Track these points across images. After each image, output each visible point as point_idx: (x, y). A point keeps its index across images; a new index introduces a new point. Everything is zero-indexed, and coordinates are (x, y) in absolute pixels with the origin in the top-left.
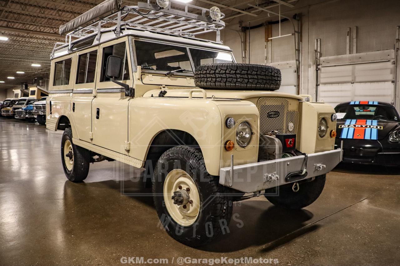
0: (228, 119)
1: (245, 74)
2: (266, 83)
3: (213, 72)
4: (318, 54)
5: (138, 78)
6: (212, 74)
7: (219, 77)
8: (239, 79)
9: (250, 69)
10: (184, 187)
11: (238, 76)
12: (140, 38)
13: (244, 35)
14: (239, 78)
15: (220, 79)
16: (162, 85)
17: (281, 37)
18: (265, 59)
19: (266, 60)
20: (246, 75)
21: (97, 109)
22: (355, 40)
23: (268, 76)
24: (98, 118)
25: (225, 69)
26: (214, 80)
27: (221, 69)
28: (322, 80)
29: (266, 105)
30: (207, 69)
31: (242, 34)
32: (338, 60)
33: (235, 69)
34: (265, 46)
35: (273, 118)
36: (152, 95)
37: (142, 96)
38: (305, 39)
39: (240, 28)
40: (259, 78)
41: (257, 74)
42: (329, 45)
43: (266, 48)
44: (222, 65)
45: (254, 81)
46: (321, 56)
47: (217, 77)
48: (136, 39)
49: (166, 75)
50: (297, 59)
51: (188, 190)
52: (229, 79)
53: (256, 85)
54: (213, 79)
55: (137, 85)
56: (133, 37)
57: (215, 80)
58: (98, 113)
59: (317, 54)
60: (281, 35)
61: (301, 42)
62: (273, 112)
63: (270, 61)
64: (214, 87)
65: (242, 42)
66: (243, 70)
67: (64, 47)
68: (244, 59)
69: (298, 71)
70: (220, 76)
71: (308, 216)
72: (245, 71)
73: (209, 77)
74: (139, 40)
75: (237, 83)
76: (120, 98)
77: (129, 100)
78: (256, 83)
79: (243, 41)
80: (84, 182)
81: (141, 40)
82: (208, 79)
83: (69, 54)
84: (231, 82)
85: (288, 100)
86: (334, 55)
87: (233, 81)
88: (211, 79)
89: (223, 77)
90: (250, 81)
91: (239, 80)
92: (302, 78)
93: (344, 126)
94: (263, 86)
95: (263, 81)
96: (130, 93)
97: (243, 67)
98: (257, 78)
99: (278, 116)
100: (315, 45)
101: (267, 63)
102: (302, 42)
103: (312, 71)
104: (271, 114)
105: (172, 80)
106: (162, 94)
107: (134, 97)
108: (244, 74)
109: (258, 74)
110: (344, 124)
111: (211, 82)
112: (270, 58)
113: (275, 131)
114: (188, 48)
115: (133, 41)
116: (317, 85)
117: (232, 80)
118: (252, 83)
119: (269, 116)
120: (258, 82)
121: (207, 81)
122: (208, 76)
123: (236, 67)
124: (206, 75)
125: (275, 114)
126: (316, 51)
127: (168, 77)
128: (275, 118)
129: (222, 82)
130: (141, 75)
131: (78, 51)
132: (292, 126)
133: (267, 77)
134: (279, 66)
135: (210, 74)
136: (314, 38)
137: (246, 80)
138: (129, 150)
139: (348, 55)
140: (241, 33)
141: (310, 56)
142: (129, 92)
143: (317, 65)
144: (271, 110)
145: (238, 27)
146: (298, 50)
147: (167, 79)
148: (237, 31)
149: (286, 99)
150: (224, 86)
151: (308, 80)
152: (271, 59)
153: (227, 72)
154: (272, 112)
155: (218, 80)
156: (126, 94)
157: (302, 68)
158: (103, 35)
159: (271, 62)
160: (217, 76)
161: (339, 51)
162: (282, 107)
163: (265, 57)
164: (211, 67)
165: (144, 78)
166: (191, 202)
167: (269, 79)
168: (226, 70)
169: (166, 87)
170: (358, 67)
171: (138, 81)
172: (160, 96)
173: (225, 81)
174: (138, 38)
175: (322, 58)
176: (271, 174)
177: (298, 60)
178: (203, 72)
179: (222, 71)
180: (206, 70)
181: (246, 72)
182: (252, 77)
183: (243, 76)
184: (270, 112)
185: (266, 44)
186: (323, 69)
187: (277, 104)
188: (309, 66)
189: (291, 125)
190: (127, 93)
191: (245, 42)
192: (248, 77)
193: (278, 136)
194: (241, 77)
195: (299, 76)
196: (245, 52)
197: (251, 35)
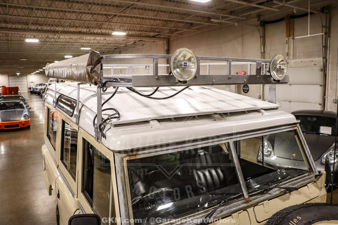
13: (263, 30)
17: (310, 36)
18: (286, 55)
19: (287, 56)
31: (261, 28)
34: (287, 41)
39: (259, 22)
43: (287, 44)
48: (130, 156)
50: (324, 56)
60: (310, 34)
63: (292, 57)
65: (261, 37)
68: (262, 54)
69: (324, 69)
79: (261, 36)
81: (141, 155)
92: (329, 78)
101: (288, 60)
134: (302, 63)
140: (259, 28)
145: (255, 21)
146: (325, 47)
148: (256, 26)
151: (336, 80)
152: (292, 55)
157: (329, 67)
159: (293, 59)
163: (286, 54)
177: (325, 58)
185: (287, 39)
191: (263, 38)
195: (326, 75)
196: (264, 47)
197: (270, 29)
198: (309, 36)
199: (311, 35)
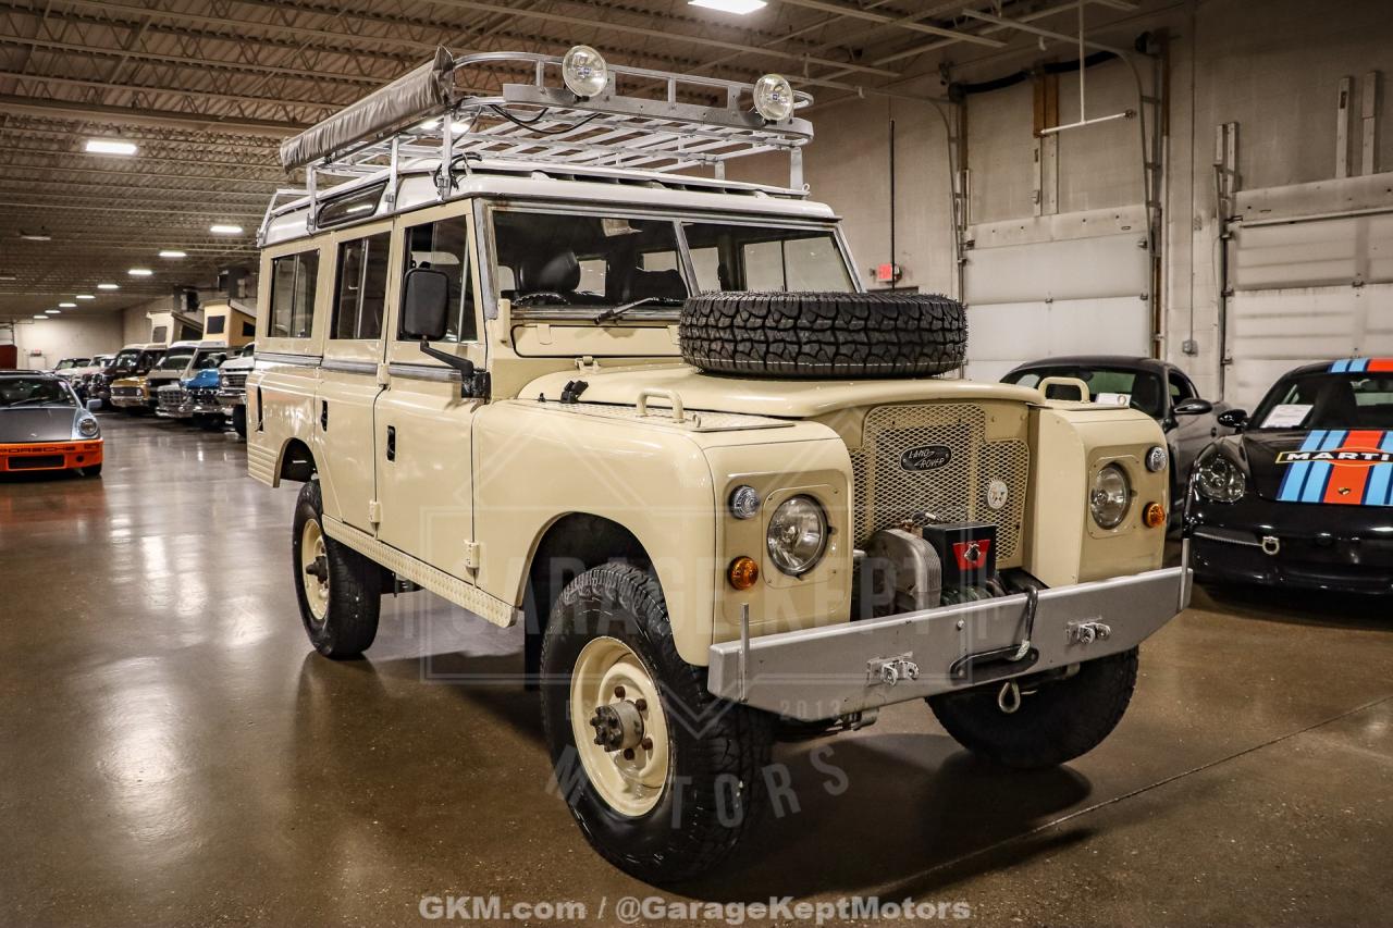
0: (736, 490)
1: (827, 329)
2: (900, 354)
3: (727, 321)
4: (1228, 180)
5: (501, 337)
6: (724, 329)
7: (743, 340)
8: (808, 346)
9: (841, 310)
10: (632, 696)
11: (804, 335)
12: (513, 203)
13: (960, 114)
14: (806, 343)
15: (748, 344)
16: (581, 356)
17: (1087, 125)
18: (1035, 200)
19: (1037, 203)
20: (829, 332)
21: (390, 427)
22: (1369, 124)
23: (906, 330)
24: (391, 457)
25: (763, 312)
26: (730, 347)
27: (751, 314)
28: (1242, 276)
29: (897, 430)
30: (708, 310)
31: (951, 110)
32: (1304, 199)
33: (795, 314)
34: (1036, 151)
35: (925, 468)
36: (542, 395)
37: (516, 398)
38: (1180, 123)
39: (945, 89)
40: (874, 341)
41: (866, 329)
42: (1271, 146)
43: (1037, 160)
44: (753, 297)
45: (856, 350)
46: (1239, 186)
47: (739, 338)
48: (497, 205)
49: (596, 322)
50: (1150, 199)
51: (642, 706)
52: (775, 345)
53: (865, 361)
54: (726, 345)
55: (496, 361)
56: (490, 202)
57: (732, 348)
58: (392, 439)
59: (1225, 180)
60: (1086, 119)
61: (1165, 138)
62: (923, 449)
63: (1053, 207)
64: (732, 369)
65: (950, 140)
66: (818, 316)
67: (299, 209)
68: (959, 200)
69: (1153, 242)
70: (746, 336)
72: (825, 318)
73: (716, 339)
74: (510, 209)
75: (799, 359)
76: (449, 399)
77: (472, 411)
78: (864, 356)
79: (954, 135)
80: (363, 658)
81: (515, 207)
82: (714, 346)
83: (312, 236)
84: (781, 356)
85: (984, 407)
86: (1288, 183)
87: (787, 351)
88: (719, 344)
89: (757, 338)
90: (843, 350)
91: (806, 349)
92: (1171, 269)
93: (1297, 457)
94: (891, 364)
95: (888, 350)
96: (476, 385)
97: (819, 308)
98: (866, 340)
99: (944, 463)
100: (1216, 148)
101: (1042, 215)
102: (1168, 134)
103: (1205, 241)
104: (919, 458)
105: (615, 336)
106: (573, 393)
107: (489, 398)
108: (823, 331)
109: (871, 327)
110: (1295, 447)
111: (720, 353)
112: (1053, 196)
113: (928, 514)
114: (678, 223)
115: (490, 213)
116: (1225, 294)
117: (785, 348)
118: (850, 358)
119: (912, 462)
120: (869, 354)
121: (710, 350)
122: (712, 337)
123: (796, 306)
124: (707, 331)
125: (933, 458)
126: (1220, 168)
127: (601, 329)
128: (933, 470)
129: (753, 354)
130: (513, 328)
131: (337, 230)
132: (1002, 493)
133: (901, 334)
134: (1084, 223)
135: (716, 327)
136: (1212, 118)
137: (830, 350)
138: (478, 569)
139: (1341, 182)
140: (946, 107)
141: (1199, 186)
142: (473, 383)
143: (1226, 221)
144: (916, 445)
145: (934, 85)
146: (1155, 168)
147: (600, 334)
148: (932, 100)
149: (975, 405)
150: (762, 368)
151: (1192, 274)
152: (1055, 199)
153: (770, 322)
154: (919, 449)
155: (740, 347)
156: (463, 389)
157: (1170, 232)
158: (407, 182)
159: (1058, 213)
160: (739, 334)
161: (1309, 168)
162: (962, 431)
163: (1035, 195)
164: (721, 306)
165: (521, 334)
166: (648, 745)
167: (910, 342)
168: (765, 318)
169: (595, 362)
170: (1377, 226)
171: (502, 346)
172: (564, 400)
173: (762, 353)
174: (504, 202)
175: (1243, 196)
176: (894, 659)
177: (1154, 203)
178: (698, 320)
179: (752, 320)
180: (708, 316)
181: (830, 322)
182: (850, 339)
183: (820, 336)
184: (914, 451)
185: (1039, 146)
186: (1246, 236)
187: (940, 423)
188: (1196, 224)
189: (998, 488)
190: (466, 387)
191: (961, 142)
192: (835, 337)
194: (814, 338)
195: (1159, 260)
196: (964, 176)
197: (984, 112)
198: (1083, 123)
199: (1089, 122)
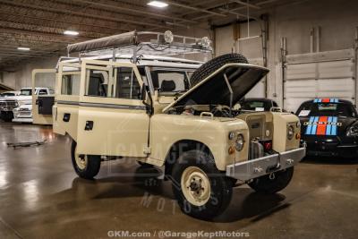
0: (230, 134)
4: (284, 53)
10: (197, 179)
13: (213, 33)
22: (318, 40)
28: (288, 77)
29: (251, 120)
31: (211, 32)
32: (303, 58)
35: (255, 128)
38: (271, 37)
39: (209, 26)
42: (294, 44)
43: (234, 46)
46: (286, 54)
55: (155, 105)
56: (148, 68)
60: (250, 36)
71: (282, 198)
93: (309, 123)
100: (281, 44)
102: (268, 40)
103: (279, 67)
107: (153, 113)
110: (308, 121)
114: (186, 71)
116: (284, 81)
126: (282, 49)
130: (158, 97)
132: (268, 133)
136: (279, 37)
139: (311, 54)
141: (277, 54)
143: (283, 63)
144: (254, 123)
145: (206, 25)
146: (265, 49)
151: (275, 76)
161: (303, 50)
162: (261, 120)
165: (160, 99)
166: (203, 189)
170: (321, 65)
171: (156, 101)
175: (288, 56)
176: (258, 168)
177: (265, 58)
186: (289, 67)
188: (276, 63)
189: (268, 131)
193: (260, 142)
197: (220, 33)
199: (250, 38)
